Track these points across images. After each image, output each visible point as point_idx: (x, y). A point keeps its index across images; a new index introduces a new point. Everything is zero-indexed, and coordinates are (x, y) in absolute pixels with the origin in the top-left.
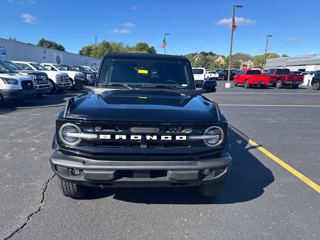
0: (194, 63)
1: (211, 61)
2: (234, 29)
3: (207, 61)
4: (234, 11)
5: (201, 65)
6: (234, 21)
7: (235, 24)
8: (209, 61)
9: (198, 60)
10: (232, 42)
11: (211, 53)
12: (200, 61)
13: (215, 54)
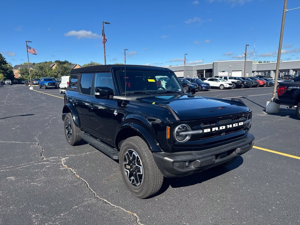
0: (52, 71)
1: (70, 70)
2: (106, 41)
3: (66, 69)
4: (103, 26)
5: (60, 74)
6: (105, 35)
7: (105, 38)
8: (68, 69)
9: (56, 68)
10: (105, 54)
11: (66, 62)
12: (59, 70)
13: (71, 63)
